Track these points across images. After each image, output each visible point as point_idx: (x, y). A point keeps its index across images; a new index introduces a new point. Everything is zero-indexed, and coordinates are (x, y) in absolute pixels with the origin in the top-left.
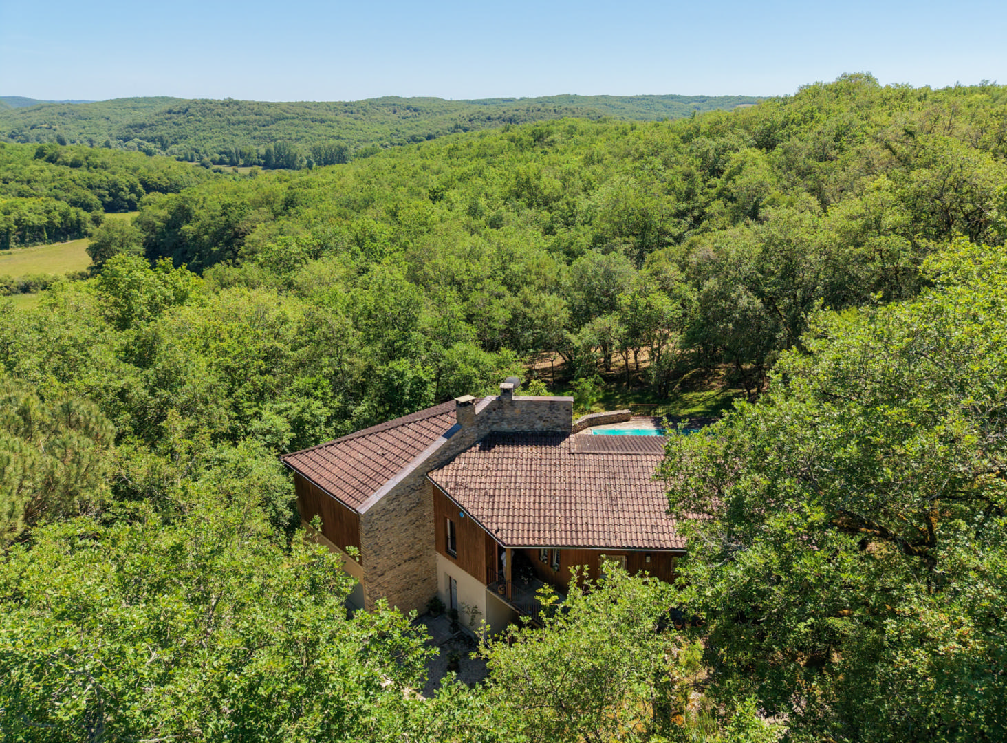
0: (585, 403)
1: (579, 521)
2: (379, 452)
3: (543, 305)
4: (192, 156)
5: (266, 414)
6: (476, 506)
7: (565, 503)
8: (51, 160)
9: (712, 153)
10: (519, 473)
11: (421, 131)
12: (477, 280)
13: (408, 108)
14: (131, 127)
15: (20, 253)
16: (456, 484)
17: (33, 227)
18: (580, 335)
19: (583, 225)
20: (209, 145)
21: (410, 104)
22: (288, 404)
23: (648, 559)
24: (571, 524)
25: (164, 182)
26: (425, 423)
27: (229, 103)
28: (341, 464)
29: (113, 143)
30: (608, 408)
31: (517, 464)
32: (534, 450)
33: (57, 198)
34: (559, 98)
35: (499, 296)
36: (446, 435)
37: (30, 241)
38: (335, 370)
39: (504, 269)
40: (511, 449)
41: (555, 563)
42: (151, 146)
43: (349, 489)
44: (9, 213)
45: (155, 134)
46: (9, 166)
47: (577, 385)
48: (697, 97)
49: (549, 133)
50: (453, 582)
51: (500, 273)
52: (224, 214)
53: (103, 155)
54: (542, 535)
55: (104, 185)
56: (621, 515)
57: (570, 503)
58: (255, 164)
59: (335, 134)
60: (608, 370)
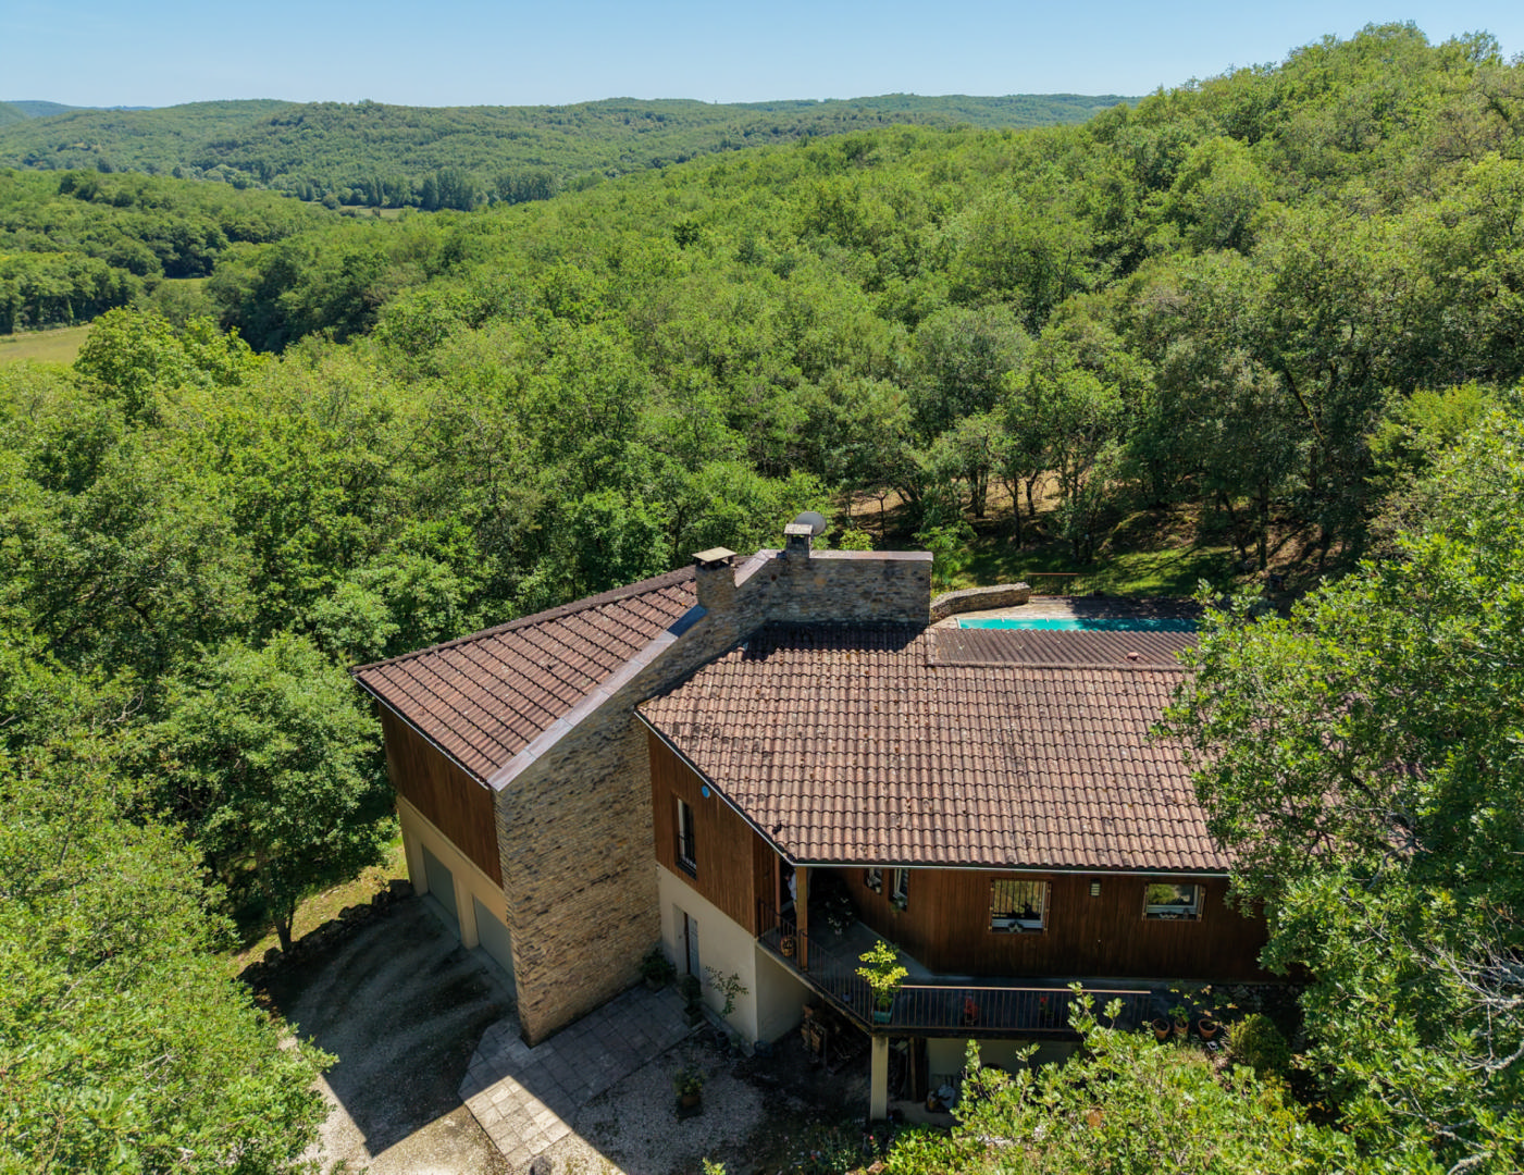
0: (942, 573)
1: (949, 809)
2: (542, 663)
3: (866, 398)
4: (309, 191)
5: (343, 589)
6: (734, 775)
7: (919, 770)
8: (85, 195)
9: (1151, 149)
10: (823, 707)
11: (668, 152)
12: (749, 356)
13: (648, 116)
14: (214, 146)
15: (29, 340)
16: (695, 727)
17: (50, 298)
18: (932, 451)
19: (933, 270)
20: (336, 174)
21: (652, 109)
22: (388, 570)
23: (1096, 890)
24: (932, 815)
25: (262, 229)
26: (634, 605)
27: (368, 108)
28: (466, 686)
29: (187, 171)
30: (983, 582)
31: (819, 688)
32: (854, 659)
33: (91, 254)
34: (887, 99)
35: (789, 385)
36: (677, 629)
37: (46, 321)
38: (485, 510)
39: (795, 336)
40: (807, 657)
41: (897, 892)
42: (246, 176)
43: (476, 738)
44: (12, 277)
45: (251, 157)
46: (16, 204)
47: (928, 540)
48: (1104, 98)
49: (871, 146)
50: (691, 924)
51: (788, 344)
52: (346, 273)
53: (166, 187)
54: (872, 839)
55: (167, 234)
56: (1037, 796)
57: (930, 770)
58: (407, 203)
59: (533, 156)
60: (980, 515)
